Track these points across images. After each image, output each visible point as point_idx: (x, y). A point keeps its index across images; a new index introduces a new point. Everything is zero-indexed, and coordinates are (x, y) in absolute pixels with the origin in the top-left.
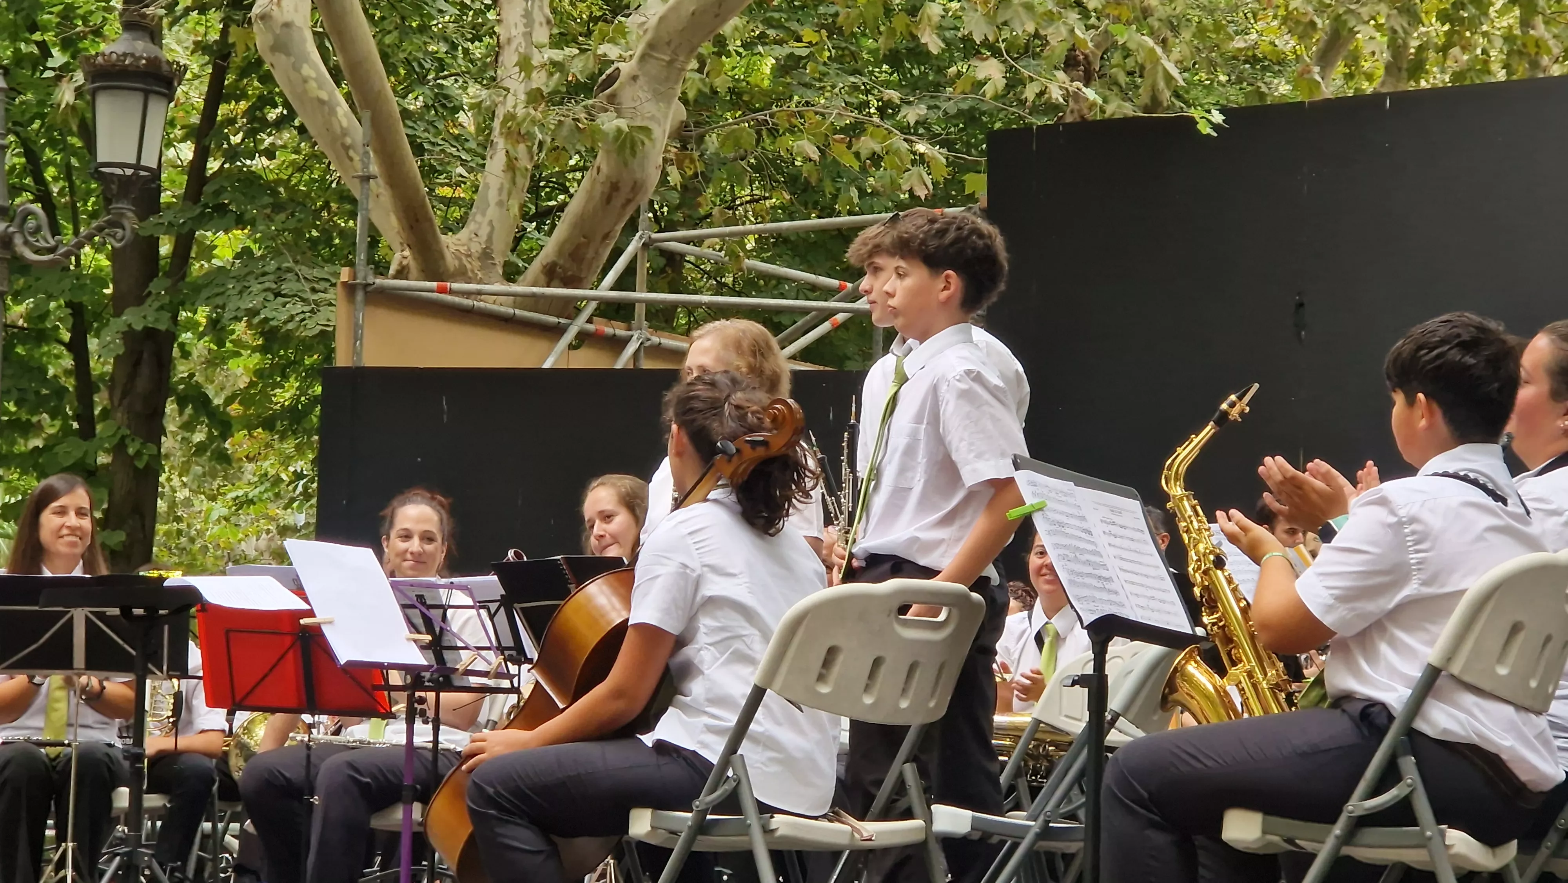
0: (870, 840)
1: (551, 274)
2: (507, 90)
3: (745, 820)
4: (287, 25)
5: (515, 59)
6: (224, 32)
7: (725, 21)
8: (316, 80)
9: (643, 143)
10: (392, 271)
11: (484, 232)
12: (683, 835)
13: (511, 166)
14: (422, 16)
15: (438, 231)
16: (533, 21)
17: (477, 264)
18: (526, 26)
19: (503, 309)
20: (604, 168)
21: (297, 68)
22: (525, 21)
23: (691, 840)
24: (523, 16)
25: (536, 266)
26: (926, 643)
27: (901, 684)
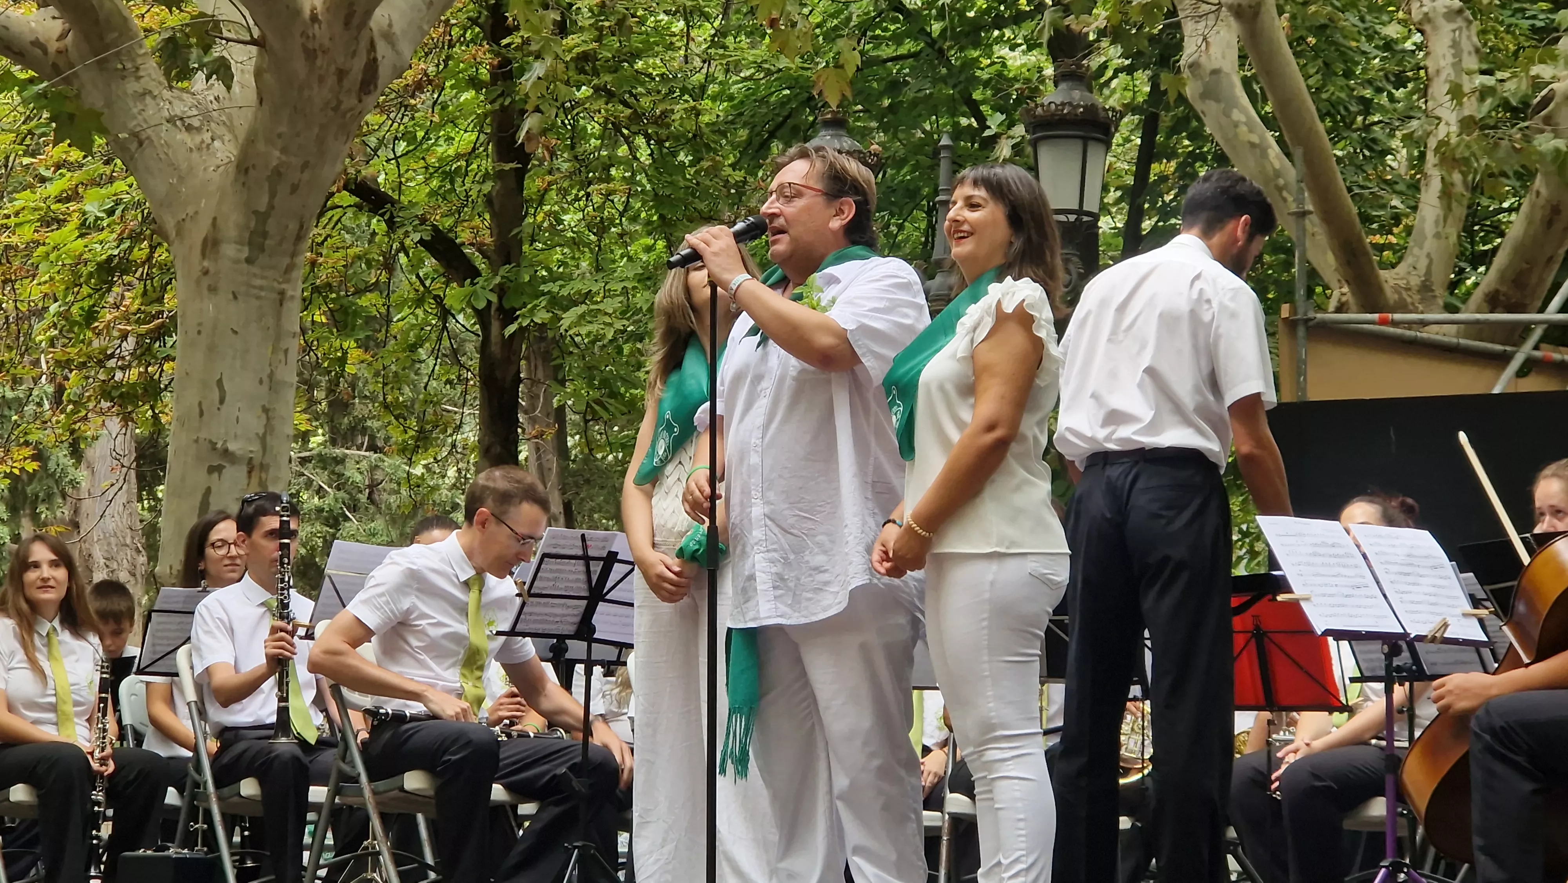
1: (1494, 302)
2: (1438, 120)
4: (1216, 72)
5: (1445, 88)
8: (1246, 125)
10: (1332, 308)
11: (1423, 264)
13: (1446, 194)
14: (1345, 62)
15: (1377, 267)
16: (1462, 51)
17: (1417, 297)
18: (1454, 56)
19: (1446, 339)
20: (1543, 192)
21: (1227, 114)
22: (1453, 51)
24: (1452, 47)
25: (1478, 295)
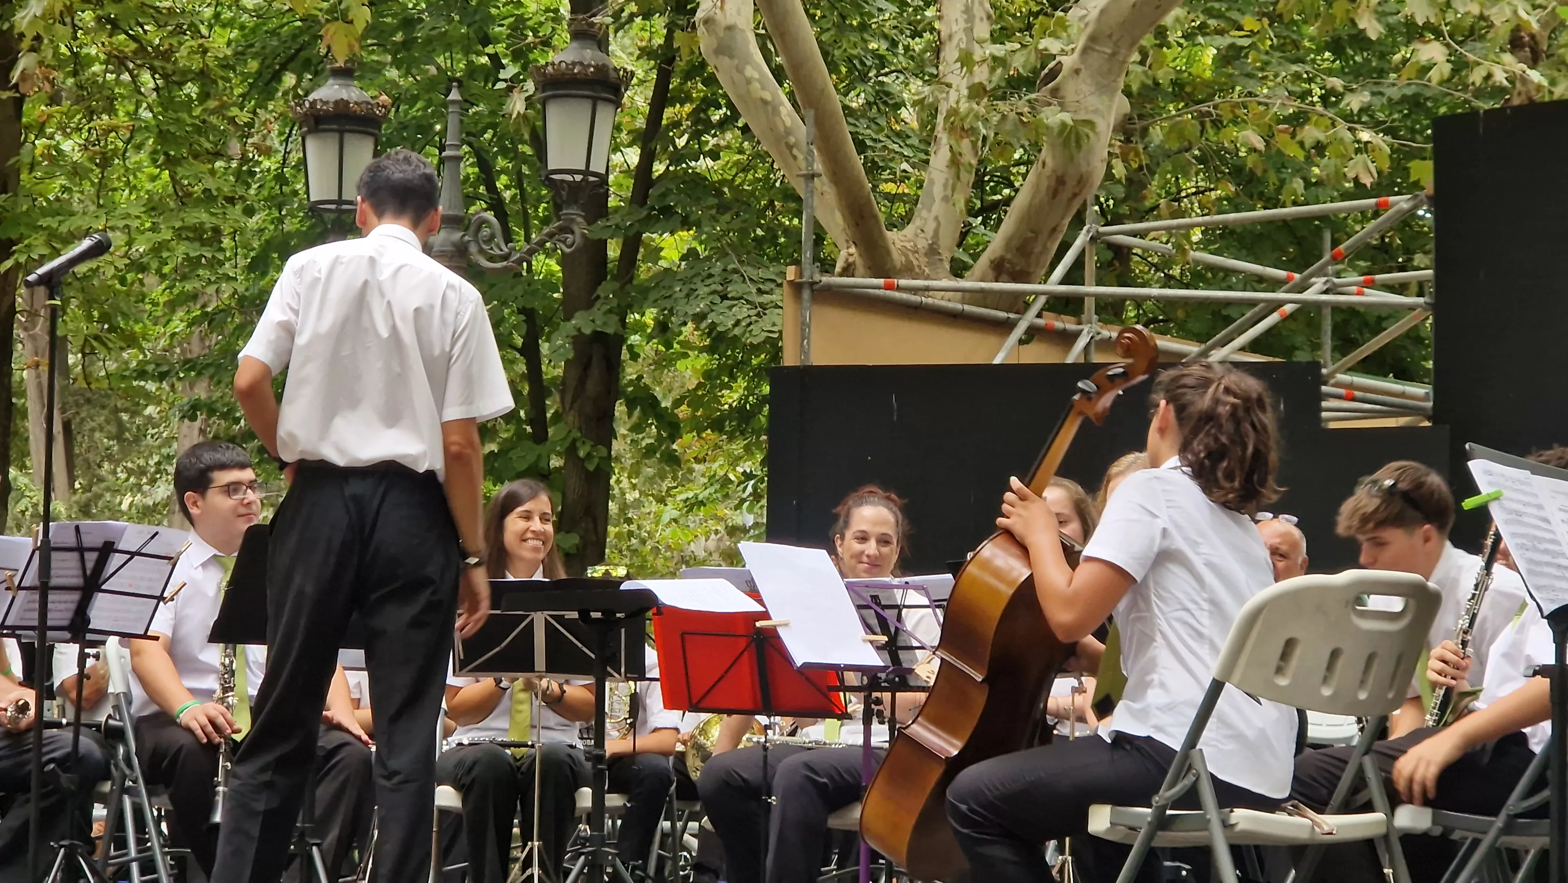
0: (1331, 834)
1: (999, 269)
2: (949, 86)
3: (1204, 815)
4: (730, 28)
5: (956, 54)
6: (669, 37)
7: (1166, 12)
8: (759, 80)
9: (1088, 136)
10: (838, 269)
11: (931, 227)
12: (1142, 831)
13: (955, 162)
14: (862, 15)
15: (884, 228)
16: (974, 16)
17: (924, 260)
18: (966, 21)
19: (951, 305)
20: (1049, 162)
21: (740, 70)
22: (965, 16)
23: (1150, 836)
24: (964, 12)
25: (984, 260)
26: (1382, 633)
27: (1359, 675)
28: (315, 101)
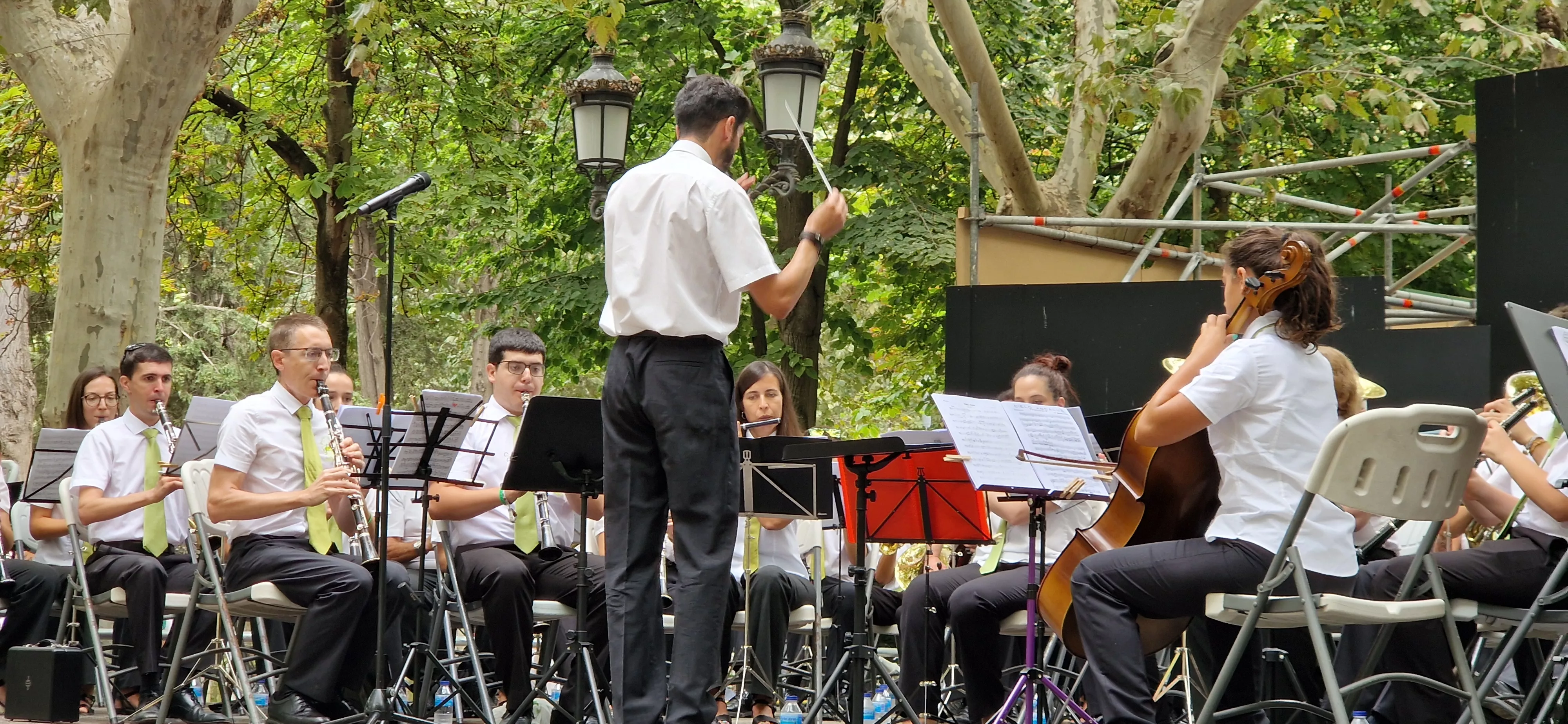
1: (1125, 209)
2: (1084, 63)
3: (1300, 599)
4: (909, 21)
5: (1089, 39)
6: (861, 28)
8: (932, 62)
9: (1195, 101)
10: (998, 211)
11: (1071, 177)
12: (1249, 614)
13: (1088, 123)
14: (1012, 13)
15: (1034, 178)
16: (1103, 10)
17: (1066, 203)
18: (1097, 13)
19: (1088, 237)
20: (1164, 124)
21: (918, 54)
22: (1096, 9)
23: (1256, 618)
24: (1095, 6)
25: (1113, 203)
26: (1442, 455)
27: (1423, 489)
28: (582, 81)
